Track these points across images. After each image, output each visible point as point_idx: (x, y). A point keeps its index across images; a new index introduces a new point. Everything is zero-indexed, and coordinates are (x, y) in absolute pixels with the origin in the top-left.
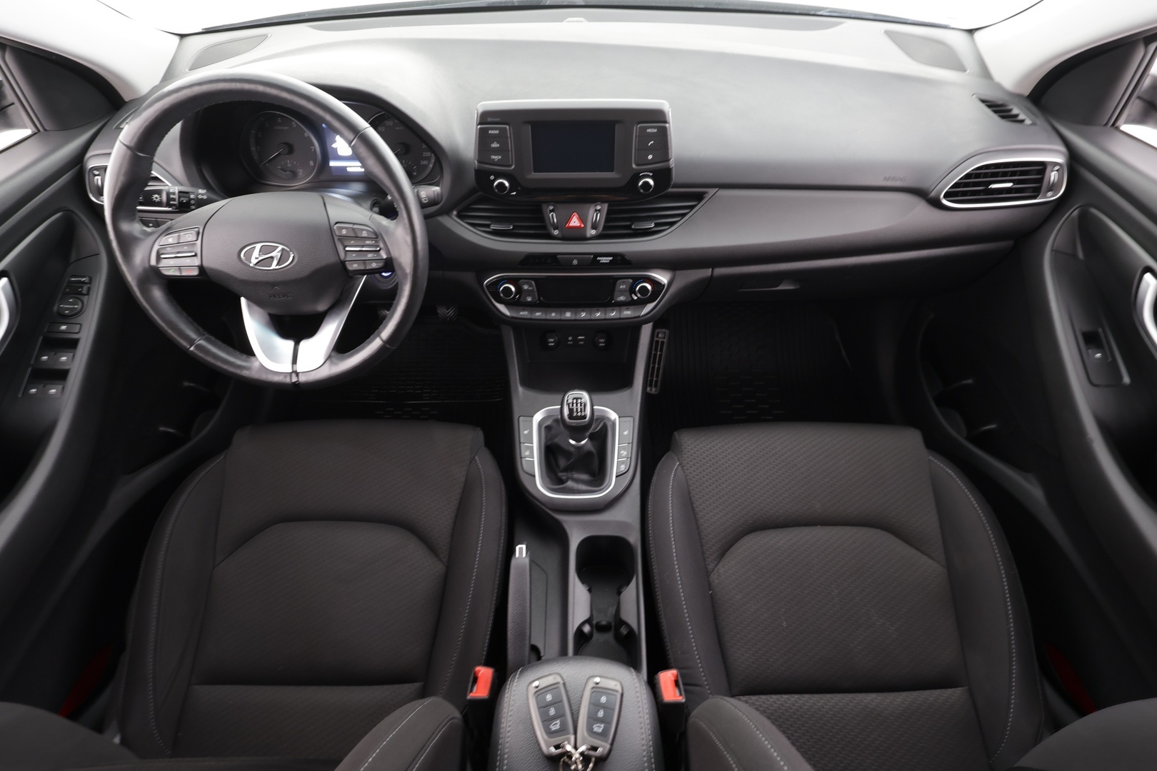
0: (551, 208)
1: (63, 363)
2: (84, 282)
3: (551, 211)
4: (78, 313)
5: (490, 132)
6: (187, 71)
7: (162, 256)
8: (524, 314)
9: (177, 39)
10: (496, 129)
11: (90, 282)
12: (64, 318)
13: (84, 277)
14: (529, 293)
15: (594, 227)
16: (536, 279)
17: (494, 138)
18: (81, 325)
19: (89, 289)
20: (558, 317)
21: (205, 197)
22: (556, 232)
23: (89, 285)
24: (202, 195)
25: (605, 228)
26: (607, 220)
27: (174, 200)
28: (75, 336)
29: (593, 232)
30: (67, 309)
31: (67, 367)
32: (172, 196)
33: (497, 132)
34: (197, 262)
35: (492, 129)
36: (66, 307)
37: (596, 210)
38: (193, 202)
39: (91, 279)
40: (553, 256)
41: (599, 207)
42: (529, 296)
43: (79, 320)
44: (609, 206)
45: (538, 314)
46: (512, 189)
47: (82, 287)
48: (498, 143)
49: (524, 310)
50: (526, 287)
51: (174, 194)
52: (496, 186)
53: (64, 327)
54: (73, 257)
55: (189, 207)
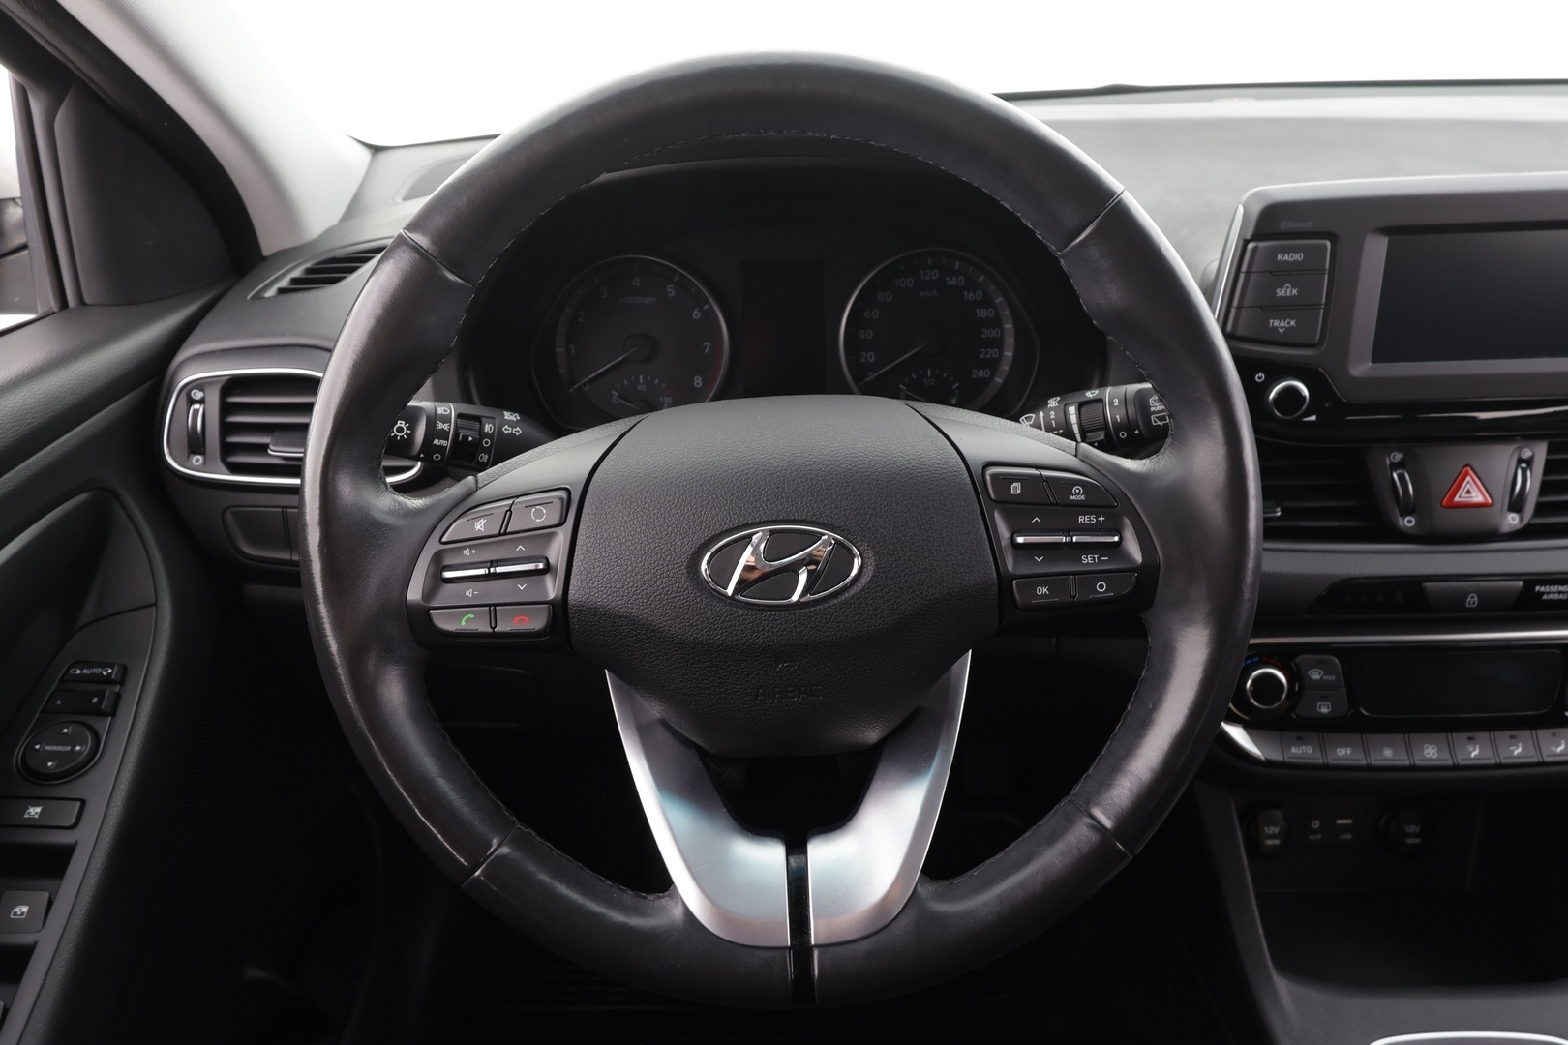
0: (1398, 456)
1: (20, 925)
2: (108, 680)
3: (1394, 466)
4: (78, 769)
5: (1280, 257)
6: (399, 200)
7: (448, 574)
8: (1302, 752)
9: (366, 154)
10: (1295, 249)
11: (122, 680)
12: (40, 781)
13: (104, 666)
14: (1323, 690)
15: (1516, 505)
16: (1343, 652)
17: (1287, 272)
18: (83, 802)
19: (118, 697)
20: (1403, 760)
21: (518, 431)
22: (1408, 522)
23: (117, 688)
24: (512, 424)
25: (1541, 509)
26: (1546, 488)
27: (444, 435)
28: (65, 838)
29: (1512, 520)
30: (52, 756)
31: (26, 939)
32: (440, 425)
33: (1298, 257)
34: (551, 589)
35: (1286, 250)
36: (51, 750)
37: (1520, 461)
38: (486, 443)
39: (124, 671)
40: (1412, 586)
41: (1527, 453)
42: (1325, 698)
43: (77, 789)
44: (1549, 452)
45: (1342, 752)
46: (1314, 406)
47: (101, 695)
48: (1293, 287)
49: (1300, 741)
50: (1316, 675)
51: (446, 419)
52: (1275, 399)
53: (34, 811)
54: (88, 612)
55: (473, 456)
